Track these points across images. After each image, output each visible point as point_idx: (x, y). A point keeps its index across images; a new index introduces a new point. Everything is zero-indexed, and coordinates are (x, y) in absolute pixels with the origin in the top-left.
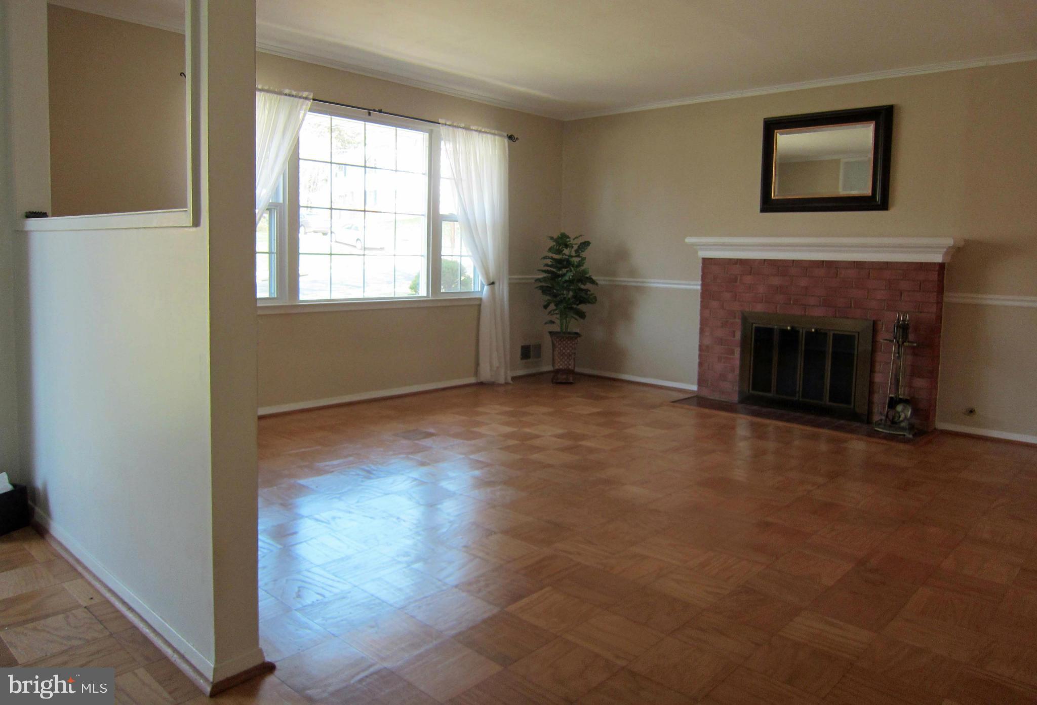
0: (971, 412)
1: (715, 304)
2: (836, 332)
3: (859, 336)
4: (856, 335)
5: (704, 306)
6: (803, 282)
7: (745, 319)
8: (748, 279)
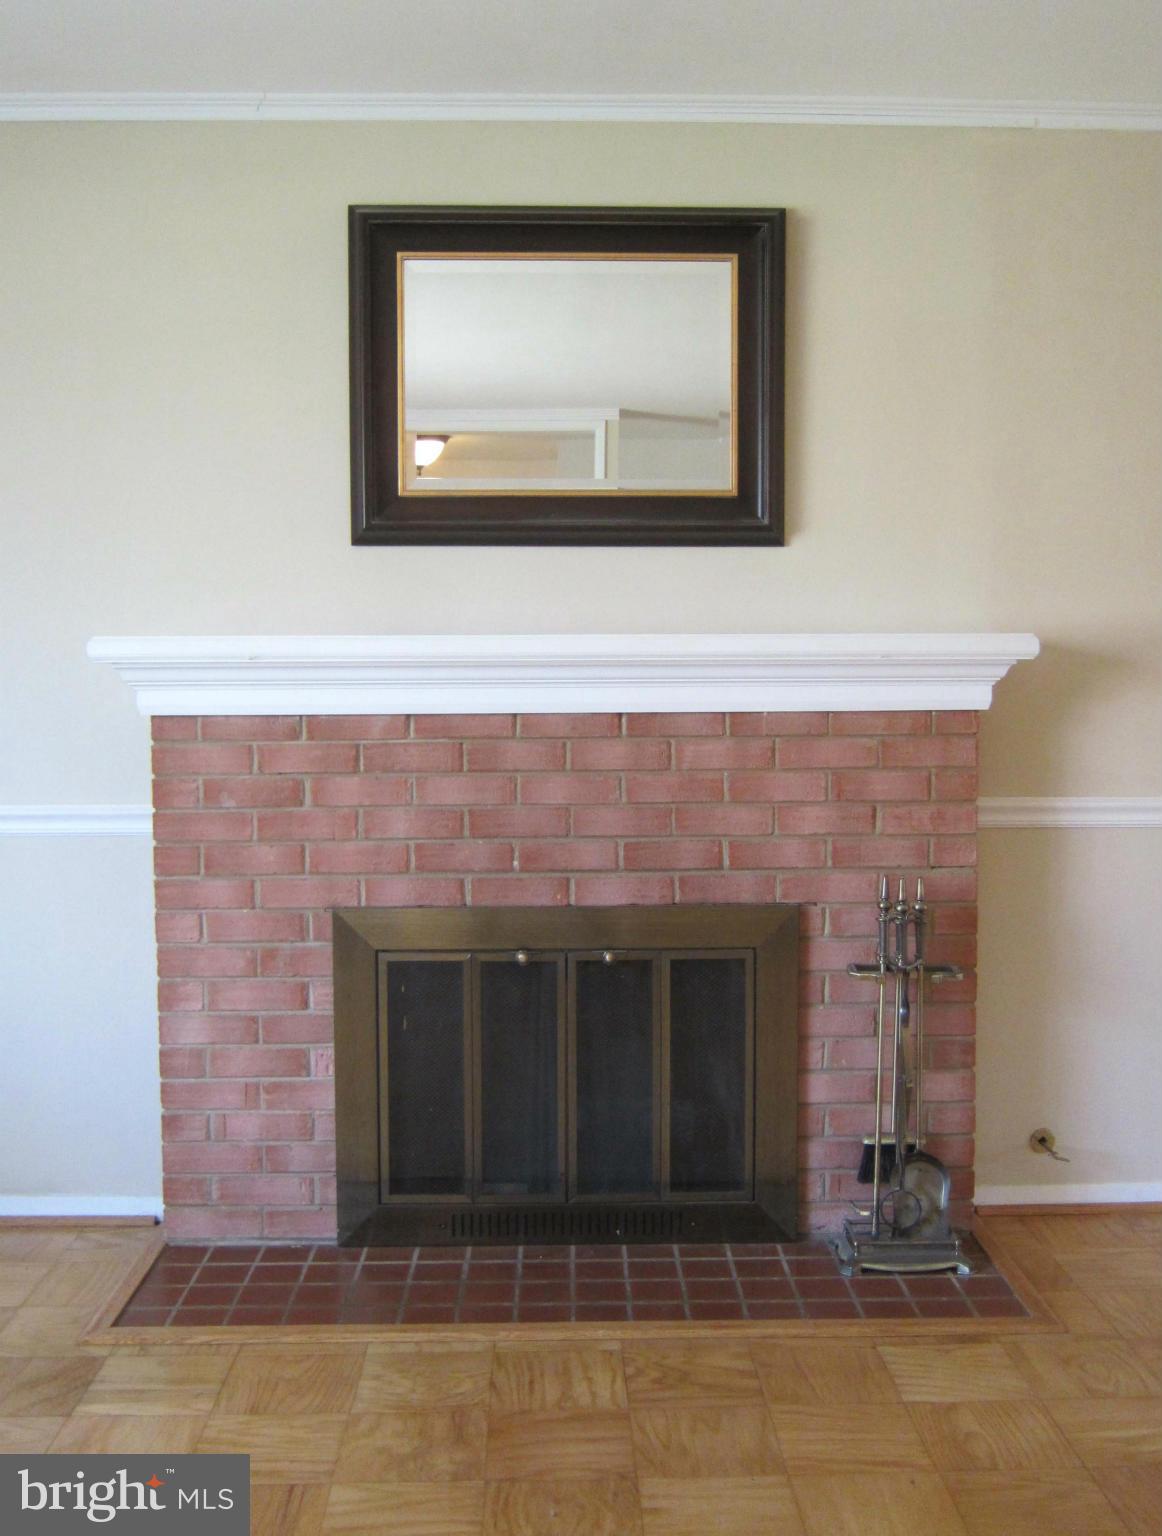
0: (1042, 1141)
1: (218, 890)
2: (681, 956)
3: (755, 959)
4: (749, 956)
5: (169, 900)
6: (556, 790)
7: (345, 934)
8: (349, 790)
